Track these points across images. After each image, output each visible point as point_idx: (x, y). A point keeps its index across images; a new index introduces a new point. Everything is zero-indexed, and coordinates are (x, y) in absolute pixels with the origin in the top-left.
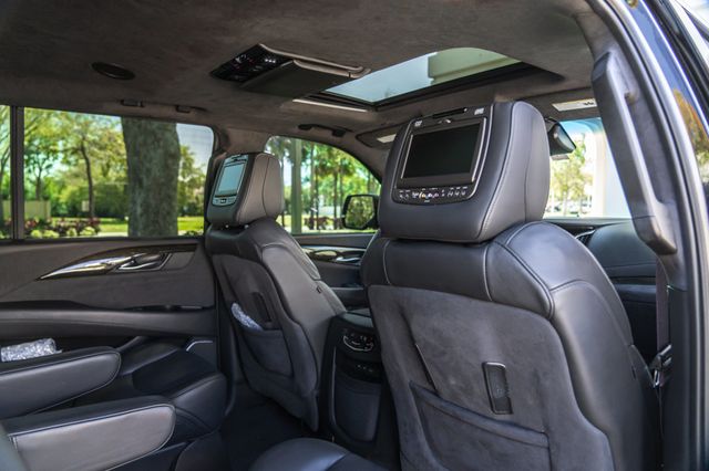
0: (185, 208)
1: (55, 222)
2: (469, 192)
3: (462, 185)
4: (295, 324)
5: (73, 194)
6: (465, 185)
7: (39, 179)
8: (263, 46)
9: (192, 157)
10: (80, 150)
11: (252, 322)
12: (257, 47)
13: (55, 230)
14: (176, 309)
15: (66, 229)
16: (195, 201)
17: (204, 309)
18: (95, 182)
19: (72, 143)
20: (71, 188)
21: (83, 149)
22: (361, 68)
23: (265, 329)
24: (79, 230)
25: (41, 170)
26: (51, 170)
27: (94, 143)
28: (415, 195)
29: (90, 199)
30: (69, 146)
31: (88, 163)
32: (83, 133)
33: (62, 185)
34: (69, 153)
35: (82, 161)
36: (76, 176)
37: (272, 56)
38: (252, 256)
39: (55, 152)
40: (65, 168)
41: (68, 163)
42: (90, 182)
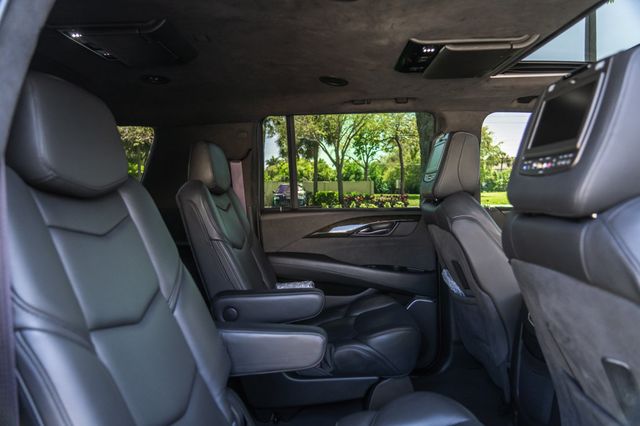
0: (484, 184)
1: (377, 197)
2: (573, 159)
3: (568, 152)
4: (483, 293)
5: (391, 174)
6: (570, 153)
7: (366, 163)
8: (414, 40)
9: (490, 136)
10: (395, 139)
11: (458, 288)
12: (410, 43)
13: (376, 204)
14: (402, 270)
15: (384, 203)
16: (493, 177)
17: (426, 272)
18: (405, 164)
19: (389, 134)
20: (391, 170)
21: (396, 138)
22: (525, 37)
23: (467, 295)
24: (393, 203)
25: (368, 157)
26: (375, 157)
27: (406, 132)
28: (535, 165)
29: (402, 179)
30: (387, 136)
31: (401, 150)
32: (397, 125)
33: (384, 168)
34: (386, 142)
35: (397, 148)
36: (393, 160)
37: (428, 46)
38: (445, 227)
39: (377, 142)
40: (384, 154)
41: (387, 150)
42: (402, 164)
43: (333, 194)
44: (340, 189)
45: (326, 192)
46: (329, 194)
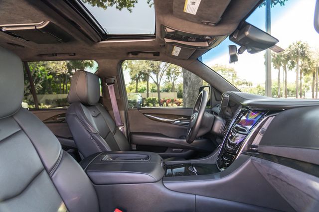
7: (173, 83)
43: (155, 99)
44: (159, 96)
45: (152, 98)
46: (153, 99)
